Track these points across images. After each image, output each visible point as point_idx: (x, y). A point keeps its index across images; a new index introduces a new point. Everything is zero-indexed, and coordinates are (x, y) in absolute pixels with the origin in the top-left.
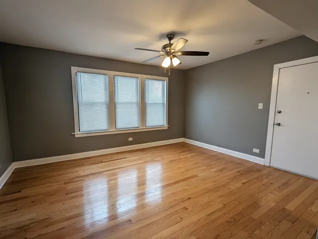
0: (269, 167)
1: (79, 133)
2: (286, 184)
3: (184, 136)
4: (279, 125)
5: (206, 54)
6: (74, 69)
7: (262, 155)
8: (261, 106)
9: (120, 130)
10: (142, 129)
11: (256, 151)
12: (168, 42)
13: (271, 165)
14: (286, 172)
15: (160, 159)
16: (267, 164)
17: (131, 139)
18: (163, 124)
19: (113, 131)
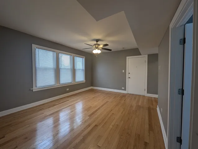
0: (128, 94)
1: (36, 88)
2: (135, 98)
3: (92, 86)
4: (129, 78)
5: (111, 50)
6: (34, 46)
7: (125, 90)
8: (123, 71)
9: (63, 84)
10: (73, 83)
11: (123, 88)
12: (96, 43)
13: (128, 93)
14: (133, 94)
15: (87, 97)
16: (127, 93)
17: (68, 89)
18: (83, 80)
19: (58, 85)
